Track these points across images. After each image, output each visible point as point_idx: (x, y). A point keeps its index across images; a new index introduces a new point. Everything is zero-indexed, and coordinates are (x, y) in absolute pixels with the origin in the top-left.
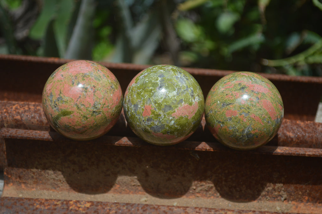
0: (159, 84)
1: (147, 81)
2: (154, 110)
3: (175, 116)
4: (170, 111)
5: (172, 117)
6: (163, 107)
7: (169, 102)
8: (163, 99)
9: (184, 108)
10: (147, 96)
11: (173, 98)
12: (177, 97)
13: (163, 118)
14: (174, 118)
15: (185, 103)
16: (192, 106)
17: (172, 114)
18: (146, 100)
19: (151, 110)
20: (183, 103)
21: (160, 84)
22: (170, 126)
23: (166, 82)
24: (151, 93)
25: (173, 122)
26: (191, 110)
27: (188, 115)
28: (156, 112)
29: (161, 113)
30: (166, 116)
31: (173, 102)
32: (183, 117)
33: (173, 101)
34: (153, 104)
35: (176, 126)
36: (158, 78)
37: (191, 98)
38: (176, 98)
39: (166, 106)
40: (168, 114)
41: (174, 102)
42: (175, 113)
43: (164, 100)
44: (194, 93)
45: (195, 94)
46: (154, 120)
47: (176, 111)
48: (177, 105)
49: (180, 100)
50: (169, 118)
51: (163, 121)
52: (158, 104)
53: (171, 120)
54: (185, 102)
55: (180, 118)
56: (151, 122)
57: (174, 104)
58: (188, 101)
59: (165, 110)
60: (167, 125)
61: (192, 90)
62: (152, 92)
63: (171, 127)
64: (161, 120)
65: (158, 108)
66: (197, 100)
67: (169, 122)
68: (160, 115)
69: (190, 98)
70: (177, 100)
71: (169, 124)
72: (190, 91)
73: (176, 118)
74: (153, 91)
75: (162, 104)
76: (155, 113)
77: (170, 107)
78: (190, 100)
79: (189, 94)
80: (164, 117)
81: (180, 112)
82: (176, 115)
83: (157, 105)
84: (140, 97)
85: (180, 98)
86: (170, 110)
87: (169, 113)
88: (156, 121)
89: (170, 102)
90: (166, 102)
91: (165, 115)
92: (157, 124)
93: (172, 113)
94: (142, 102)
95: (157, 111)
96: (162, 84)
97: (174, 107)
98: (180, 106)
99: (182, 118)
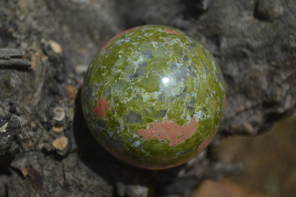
0: (135, 69)
1: (121, 54)
2: (112, 113)
3: (143, 135)
4: (137, 124)
5: (138, 134)
6: (126, 112)
7: (138, 108)
8: (130, 99)
9: (165, 126)
10: (108, 83)
11: (149, 103)
12: (156, 104)
13: (122, 131)
14: (141, 137)
15: (170, 119)
16: (183, 126)
17: (139, 131)
18: (105, 88)
19: (107, 110)
20: (166, 117)
21: (138, 70)
22: (131, 147)
23: (149, 69)
24: (116, 81)
25: (138, 143)
26: (179, 133)
27: (169, 139)
28: (113, 116)
29: (121, 121)
30: (129, 130)
31: (146, 111)
32: (159, 142)
33: (147, 109)
34: (112, 101)
35: (143, 151)
36: (139, 56)
37: (184, 112)
38: (154, 105)
39: (132, 113)
40: (132, 128)
41: (148, 111)
42: (145, 130)
43: (131, 101)
44: (196, 104)
45: (198, 105)
46: (107, 128)
47: (148, 128)
48: (151, 118)
49: (161, 111)
50: (132, 136)
51: (121, 135)
52: (120, 104)
53: (136, 139)
54: (170, 117)
55: (152, 140)
56: (103, 129)
57: (147, 115)
58: (178, 116)
59: (128, 120)
60: (127, 144)
61: (194, 97)
62: (118, 80)
63: (134, 150)
64: (119, 132)
65: (118, 112)
66: (199, 117)
67: (131, 140)
68: (118, 124)
69: (182, 112)
70: (155, 109)
71: (130, 144)
72: (189, 98)
73: (145, 139)
74: (120, 79)
75: (125, 107)
76: (112, 118)
77: (139, 117)
78: (183, 115)
79: (185, 103)
80: (124, 131)
81: (154, 131)
82: (147, 135)
83: (118, 105)
84: (99, 78)
85: (161, 108)
86: (137, 121)
87: (135, 127)
88: (110, 131)
89: (141, 109)
90: (134, 106)
91: (126, 128)
92: (111, 136)
93: (140, 128)
94: (98, 89)
95: (115, 115)
96: (141, 70)
97: (146, 120)
98: (157, 121)
99: (157, 141)
